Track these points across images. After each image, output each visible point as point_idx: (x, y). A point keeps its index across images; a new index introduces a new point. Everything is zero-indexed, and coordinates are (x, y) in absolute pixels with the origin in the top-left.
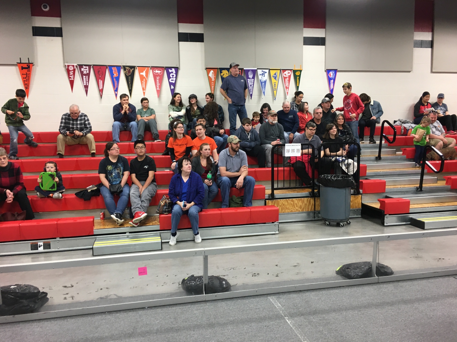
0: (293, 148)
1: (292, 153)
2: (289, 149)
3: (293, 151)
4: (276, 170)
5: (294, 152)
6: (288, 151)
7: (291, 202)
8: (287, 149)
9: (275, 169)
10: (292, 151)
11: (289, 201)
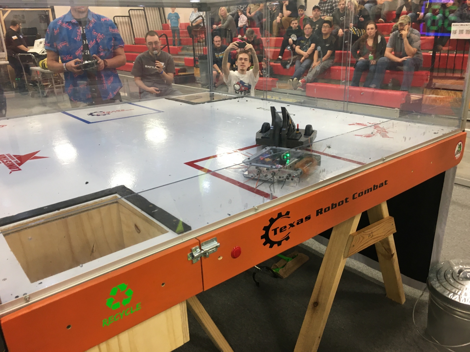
0: (462, 28)
1: (460, 35)
2: (456, 30)
3: (461, 32)
4: (438, 56)
5: (463, 33)
6: (455, 32)
7: (453, 95)
8: (453, 30)
9: (437, 54)
10: (459, 32)
11: (451, 93)
